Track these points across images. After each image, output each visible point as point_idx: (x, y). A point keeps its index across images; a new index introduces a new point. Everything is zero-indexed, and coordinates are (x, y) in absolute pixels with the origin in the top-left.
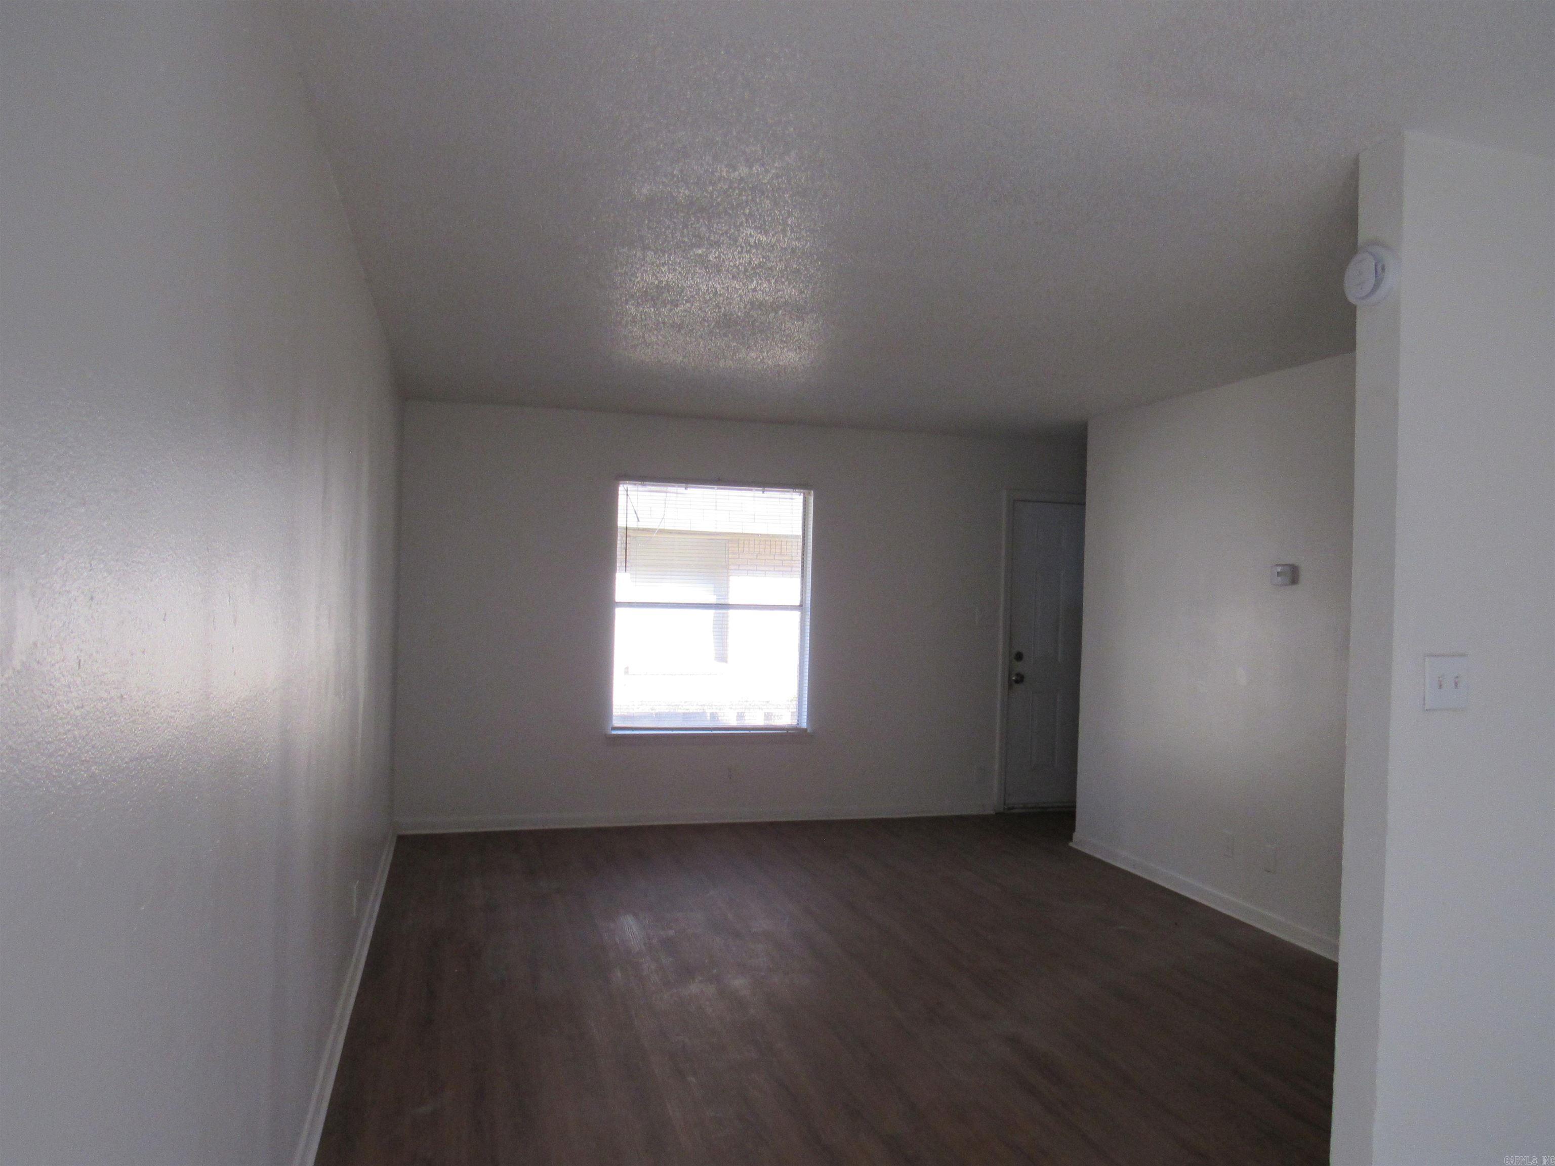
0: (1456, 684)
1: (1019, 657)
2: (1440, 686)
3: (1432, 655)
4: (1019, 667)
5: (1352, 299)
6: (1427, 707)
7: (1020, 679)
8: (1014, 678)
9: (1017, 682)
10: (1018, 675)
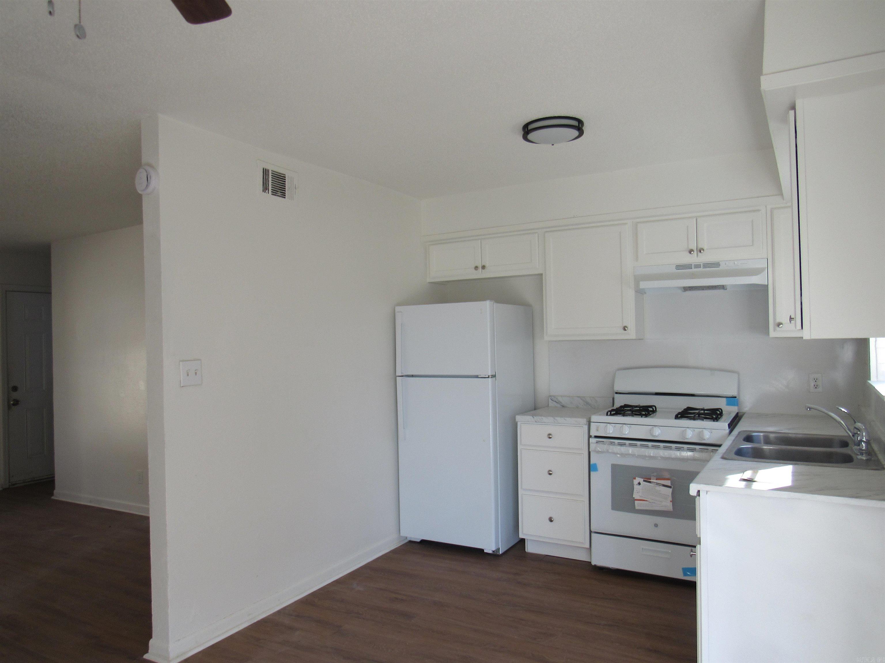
0: (196, 374)
1: (15, 389)
2: (188, 375)
3: (183, 361)
4: (15, 395)
5: (140, 192)
6: (182, 385)
7: (16, 402)
8: (12, 403)
9: (13, 405)
10: (14, 400)
